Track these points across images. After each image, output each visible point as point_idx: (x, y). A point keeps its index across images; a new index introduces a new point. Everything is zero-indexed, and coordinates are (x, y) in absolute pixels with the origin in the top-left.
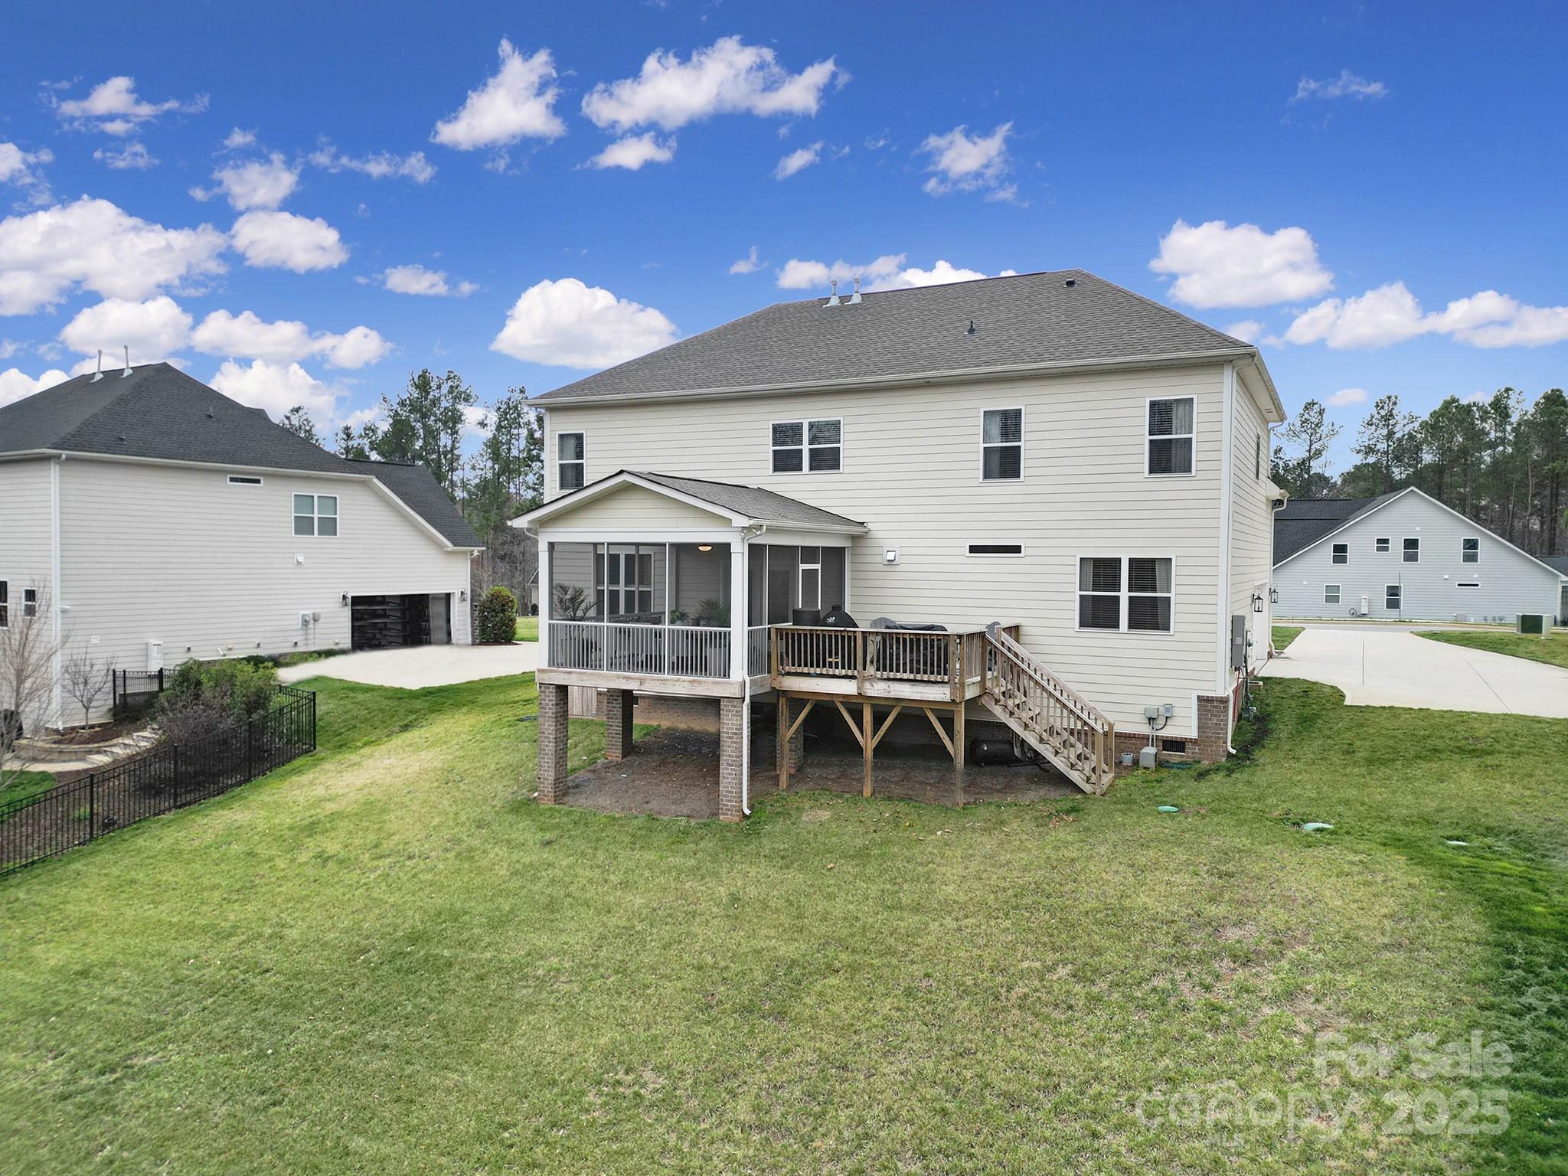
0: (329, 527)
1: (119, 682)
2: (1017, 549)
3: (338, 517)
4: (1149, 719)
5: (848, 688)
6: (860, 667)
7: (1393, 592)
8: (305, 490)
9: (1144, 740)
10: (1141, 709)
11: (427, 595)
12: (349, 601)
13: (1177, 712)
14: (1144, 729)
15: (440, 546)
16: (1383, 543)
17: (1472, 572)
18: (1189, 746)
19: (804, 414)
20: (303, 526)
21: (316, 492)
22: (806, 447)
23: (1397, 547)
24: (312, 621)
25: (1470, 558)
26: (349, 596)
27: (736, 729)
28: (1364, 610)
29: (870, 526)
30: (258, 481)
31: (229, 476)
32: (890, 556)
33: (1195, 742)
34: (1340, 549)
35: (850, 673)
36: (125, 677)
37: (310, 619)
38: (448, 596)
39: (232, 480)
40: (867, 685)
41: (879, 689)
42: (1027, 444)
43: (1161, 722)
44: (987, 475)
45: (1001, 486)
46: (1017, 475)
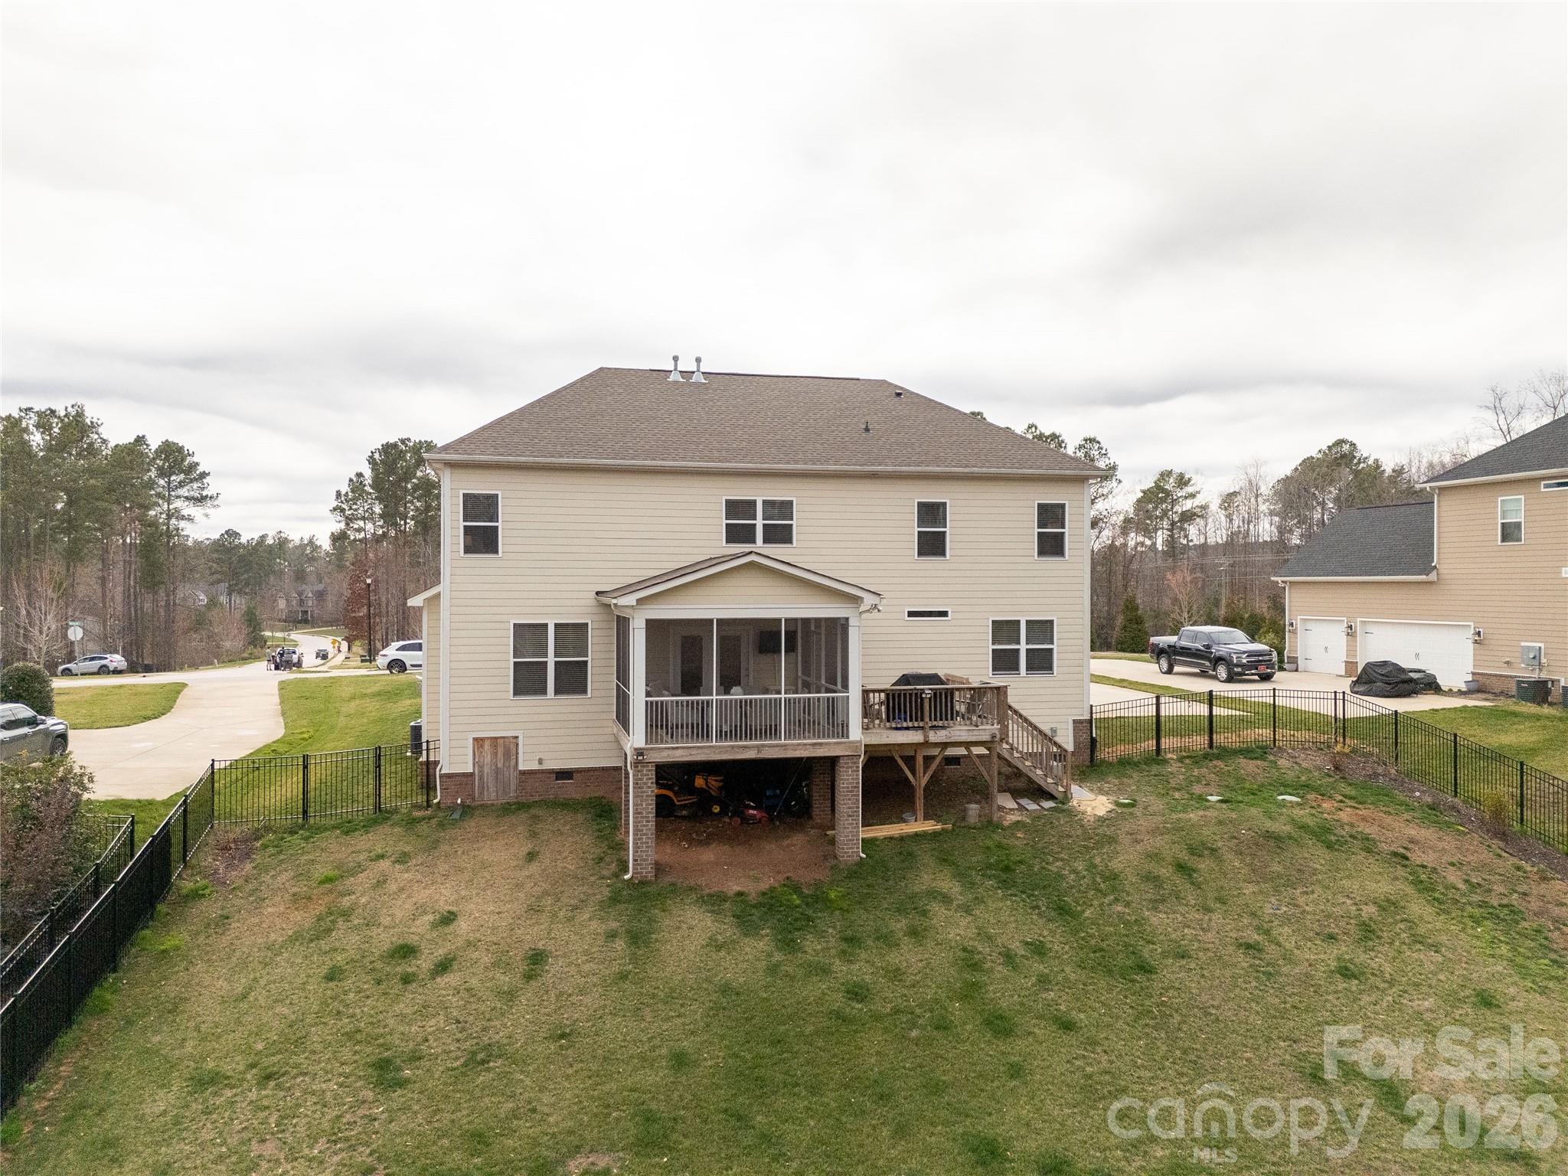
2: (944, 614)
19: (760, 493)
22: (759, 523)
35: (921, 724)
42: (952, 530)
44: (920, 554)
45: (932, 563)
46: (943, 553)
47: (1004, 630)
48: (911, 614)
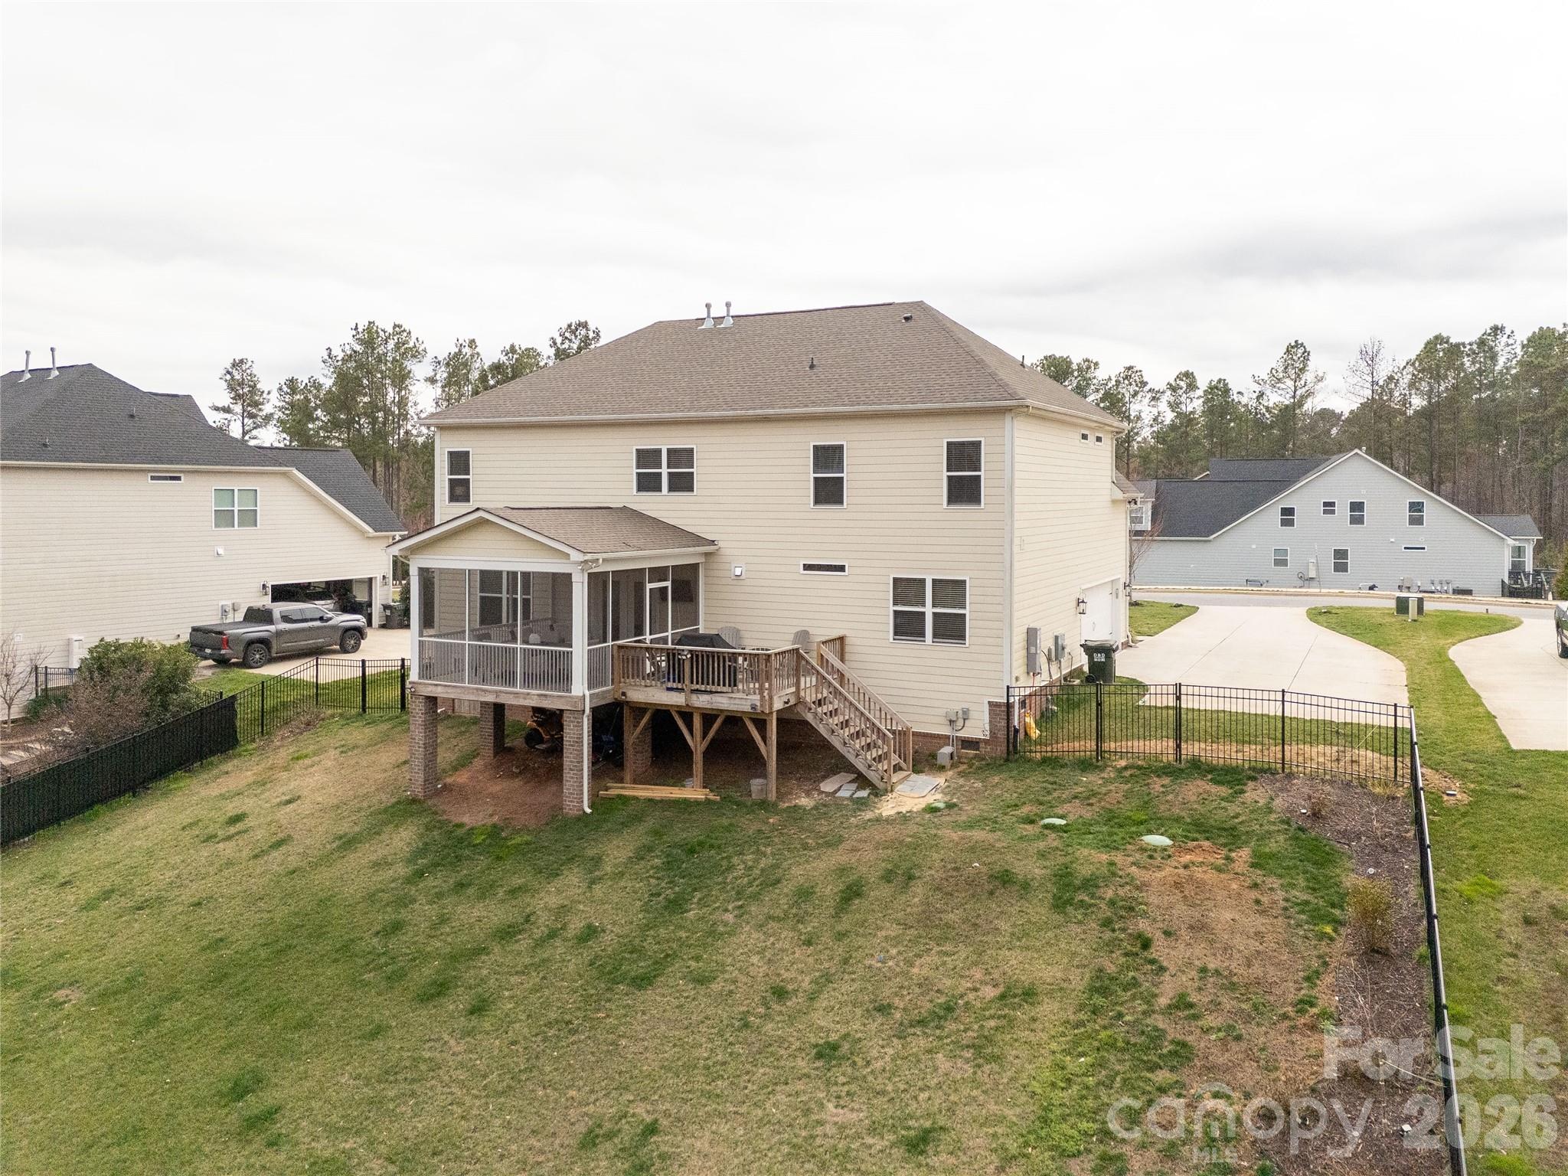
0: (250, 518)
1: (41, 678)
2: (842, 568)
3: (258, 508)
4: (950, 721)
5: (677, 699)
6: (687, 681)
7: (1341, 554)
8: (225, 483)
9: (945, 739)
10: (943, 712)
11: (350, 581)
12: (269, 590)
13: (972, 714)
14: (945, 731)
15: (362, 532)
16: (1329, 507)
17: (1417, 535)
18: (982, 745)
19: (664, 441)
20: (224, 518)
21: (236, 484)
22: (665, 471)
23: (1343, 511)
24: (231, 612)
25: (1416, 521)
26: (269, 585)
27: (579, 737)
28: (1312, 574)
29: (721, 544)
30: (178, 478)
31: (150, 475)
32: (738, 571)
33: (986, 742)
34: (1288, 512)
35: (680, 686)
36: (46, 674)
37: (229, 608)
38: (371, 579)
39: (153, 478)
40: (694, 697)
41: (702, 701)
42: (849, 475)
43: (960, 723)
44: (817, 502)
45: (828, 511)
46: (841, 502)
47: (906, 589)
48: (807, 567)
